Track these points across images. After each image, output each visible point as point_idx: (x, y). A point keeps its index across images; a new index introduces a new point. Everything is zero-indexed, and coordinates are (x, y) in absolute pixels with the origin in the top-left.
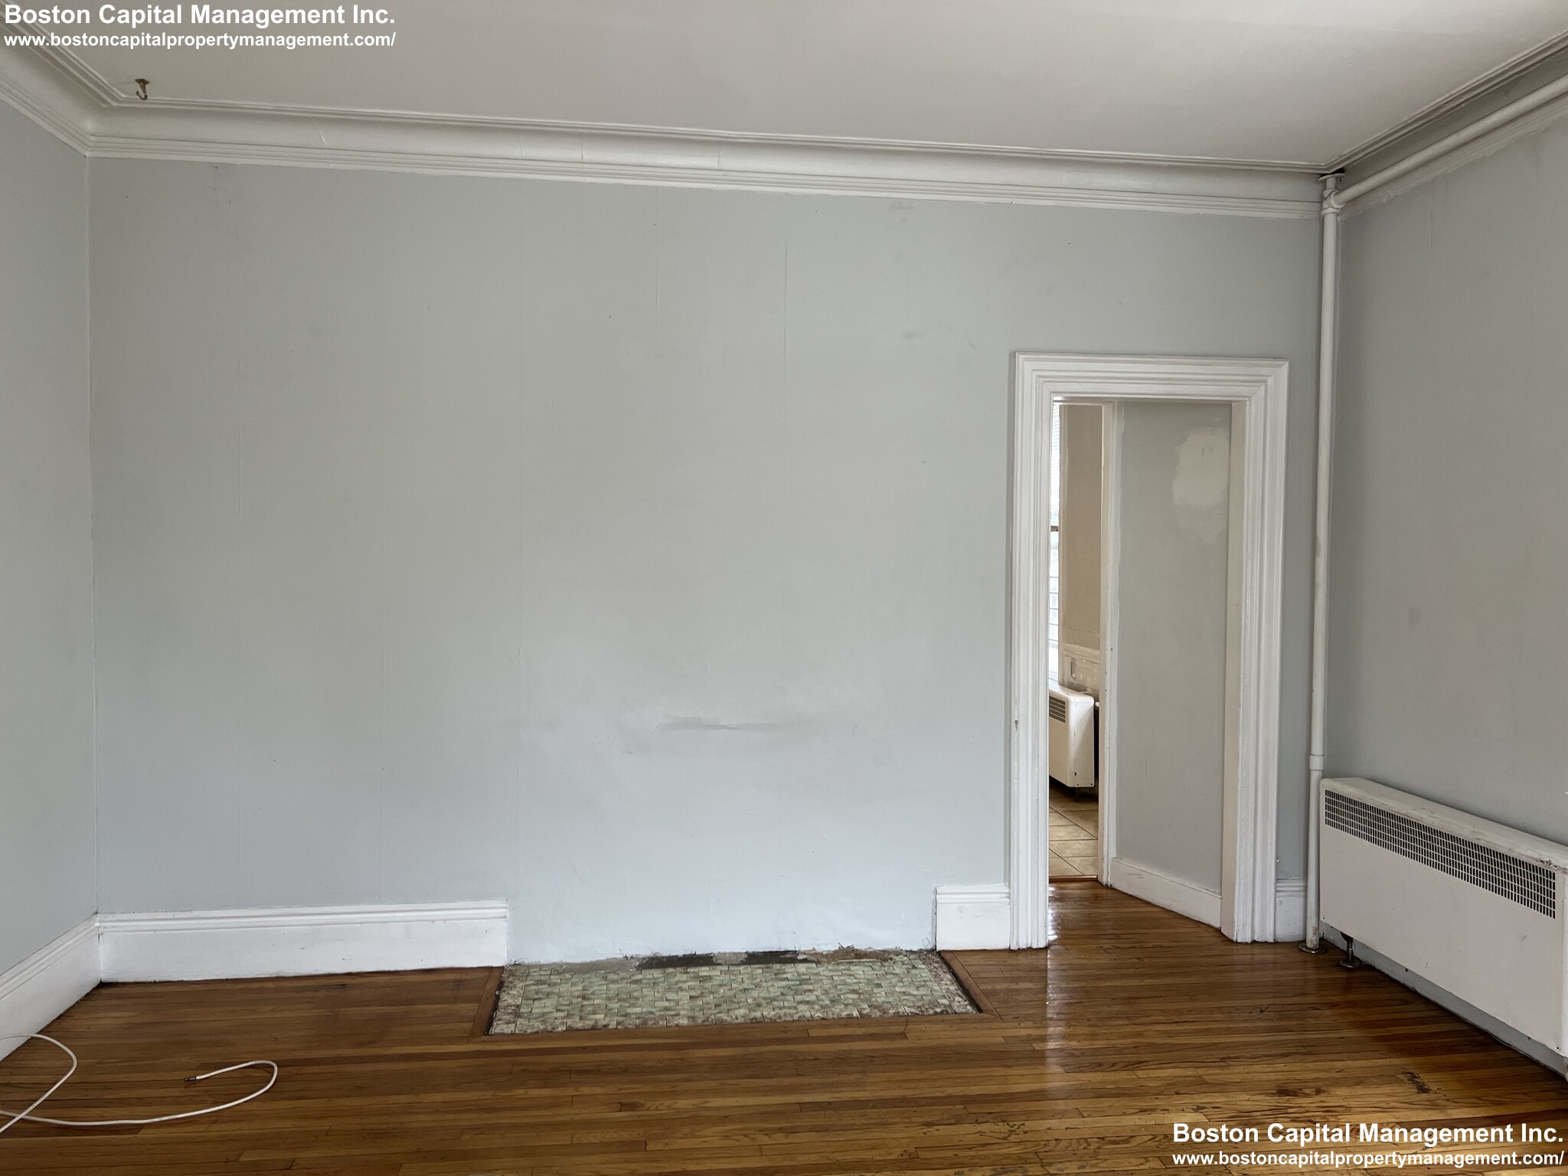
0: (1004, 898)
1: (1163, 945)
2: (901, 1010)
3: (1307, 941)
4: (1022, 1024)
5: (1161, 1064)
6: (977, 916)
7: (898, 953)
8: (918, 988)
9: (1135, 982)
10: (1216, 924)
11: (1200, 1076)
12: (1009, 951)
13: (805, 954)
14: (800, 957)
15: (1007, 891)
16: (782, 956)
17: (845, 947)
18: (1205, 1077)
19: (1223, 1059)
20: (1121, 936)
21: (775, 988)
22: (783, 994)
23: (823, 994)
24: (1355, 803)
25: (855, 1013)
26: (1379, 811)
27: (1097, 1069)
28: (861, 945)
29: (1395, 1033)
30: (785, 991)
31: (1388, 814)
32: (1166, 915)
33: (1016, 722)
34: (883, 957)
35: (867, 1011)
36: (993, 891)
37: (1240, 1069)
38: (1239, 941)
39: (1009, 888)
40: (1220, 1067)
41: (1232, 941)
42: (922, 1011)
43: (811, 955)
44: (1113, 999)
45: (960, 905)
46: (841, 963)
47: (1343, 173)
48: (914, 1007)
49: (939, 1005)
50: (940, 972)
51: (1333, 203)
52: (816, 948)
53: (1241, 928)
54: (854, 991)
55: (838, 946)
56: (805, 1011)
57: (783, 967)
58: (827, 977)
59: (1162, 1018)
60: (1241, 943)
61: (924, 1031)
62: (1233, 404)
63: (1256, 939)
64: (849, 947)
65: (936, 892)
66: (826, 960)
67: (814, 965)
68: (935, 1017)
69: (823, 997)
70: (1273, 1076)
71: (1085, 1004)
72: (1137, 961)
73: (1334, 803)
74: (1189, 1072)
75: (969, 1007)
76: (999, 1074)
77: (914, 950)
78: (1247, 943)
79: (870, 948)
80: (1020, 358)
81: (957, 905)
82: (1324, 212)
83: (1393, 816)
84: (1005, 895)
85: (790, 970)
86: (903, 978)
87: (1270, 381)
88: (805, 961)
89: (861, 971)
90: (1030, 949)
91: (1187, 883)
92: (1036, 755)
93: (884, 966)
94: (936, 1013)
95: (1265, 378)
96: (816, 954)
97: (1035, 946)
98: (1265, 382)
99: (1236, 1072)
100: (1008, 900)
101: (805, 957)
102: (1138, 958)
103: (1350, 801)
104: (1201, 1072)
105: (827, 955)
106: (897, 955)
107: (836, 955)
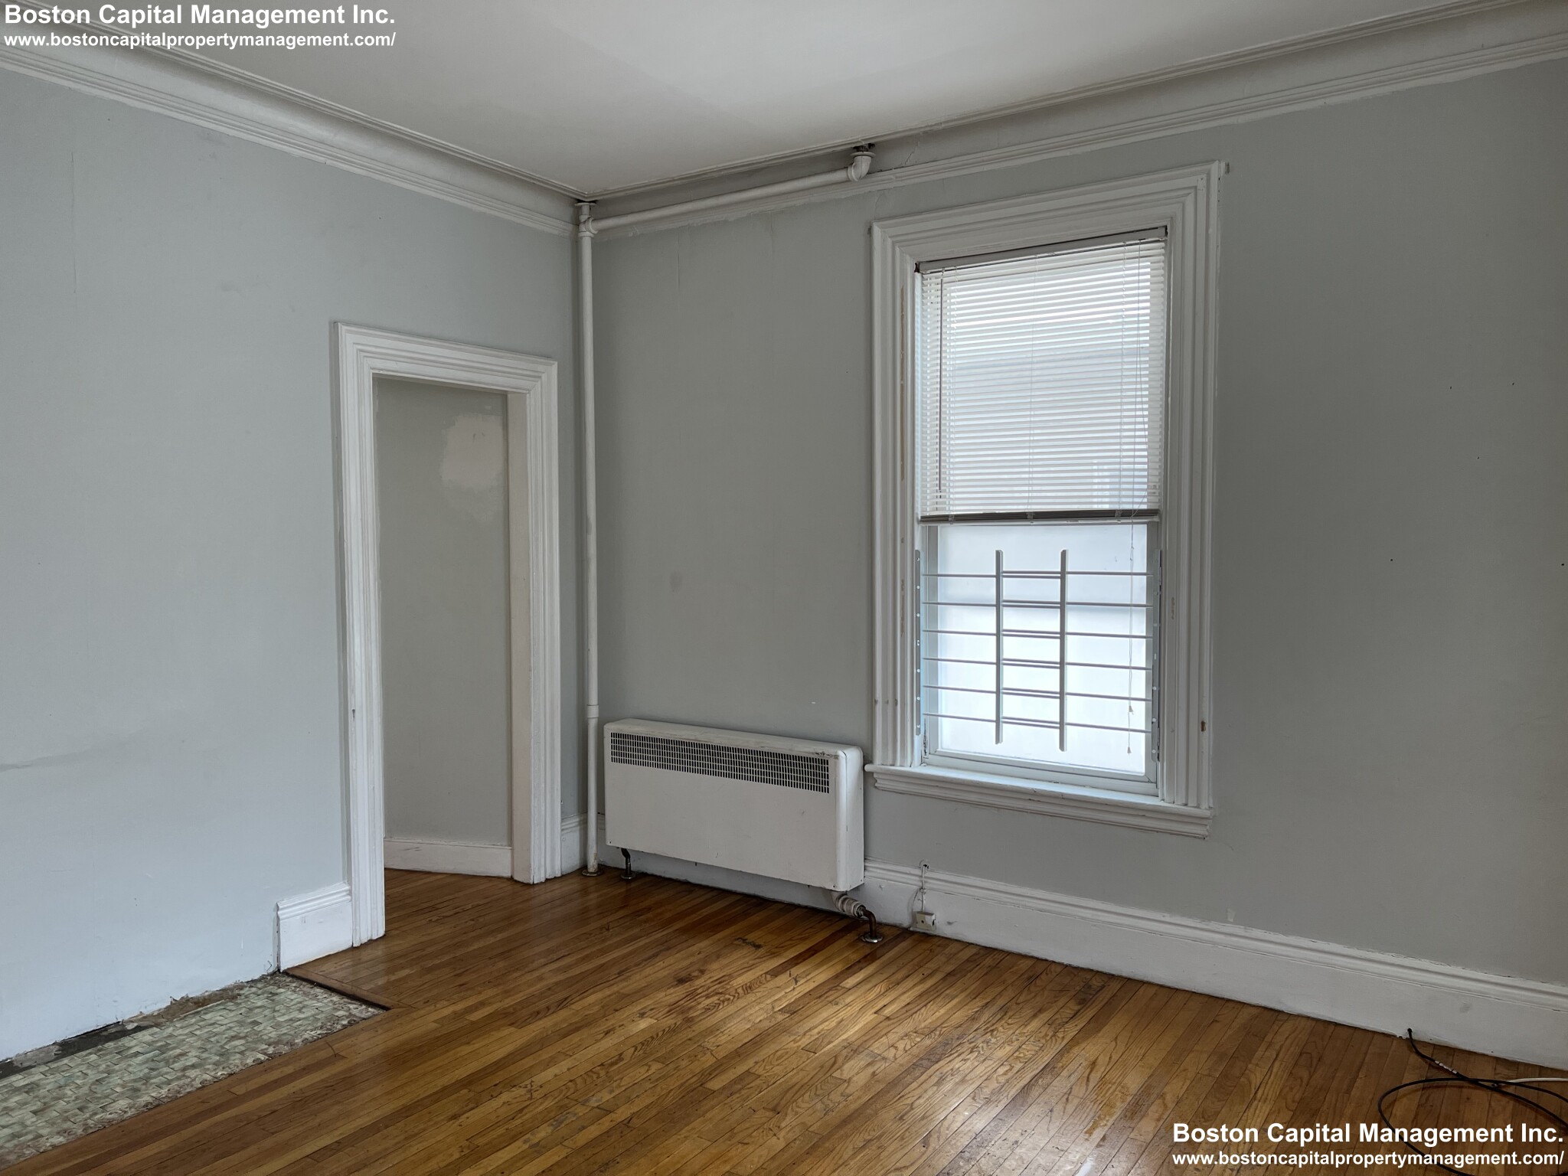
0: (344, 896)
1: (481, 903)
2: (306, 1036)
3: (589, 867)
4: (438, 1006)
5: (584, 993)
6: (321, 922)
7: (241, 987)
8: (300, 1010)
9: (491, 940)
10: (507, 874)
11: (618, 992)
12: (353, 948)
13: (132, 1022)
14: (130, 1027)
15: (347, 888)
16: (105, 1033)
17: (178, 999)
18: (622, 991)
19: (620, 974)
20: (438, 906)
21: (137, 1068)
22: (152, 1069)
23: (203, 1052)
24: (644, 738)
25: (262, 1057)
26: (668, 741)
27: (538, 1017)
28: (195, 992)
29: (705, 914)
30: (152, 1065)
31: (678, 743)
32: (453, 879)
33: (354, 711)
34: (228, 995)
35: (271, 1050)
36: (334, 894)
37: (637, 977)
38: (535, 882)
39: (350, 883)
40: (624, 979)
41: (528, 885)
42: (328, 1029)
43: (140, 1020)
44: (490, 958)
45: (304, 915)
46: (185, 1016)
47: (599, 205)
48: (315, 1029)
49: (339, 1018)
50: (305, 989)
51: (590, 227)
52: (144, 1011)
53: (536, 871)
54: (233, 1038)
55: (170, 1000)
56: (197, 1077)
57: (120, 1043)
58: (186, 1035)
59: (542, 960)
60: (537, 884)
61: (352, 1046)
62: (509, 395)
63: (548, 877)
64: (182, 998)
65: (278, 909)
66: (164, 1020)
67: (156, 1029)
68: (346, 1031)
69: (205, 1055)
70: (665, 973)
71: (472, 970)
72: (472, 922)
73: (620, 742)
74: (607, 992)
75: (370, 1009)
76: (466, 1052)
77: (256, 978)
78: (542, 883)
79: (207, 991)
80: (343, 329)
81: (298, 917)
82: (581, 234)
83: (683, 743)
84: (345, 894)
85: (132, 1043)
86: (274, 1007)
87: (544, 377)
88: (138, 1029)
89: (221, 1018)
90: (371, 941)
91: (471, 844)
92: (370, 743)
93: (240, 1004)
94: (345, 1027)
95: (540, 374)
96: (144, 1017)
97: (375, 938)
98: (540, 377)
99: (637, 980)
100: (349, 897)
101: (136, 1024)
102: (473, 920)
103: (638, 738)
104: (615, 988)
105: (159, 1014)
106: (242, 989)
107: (171, 1012)
